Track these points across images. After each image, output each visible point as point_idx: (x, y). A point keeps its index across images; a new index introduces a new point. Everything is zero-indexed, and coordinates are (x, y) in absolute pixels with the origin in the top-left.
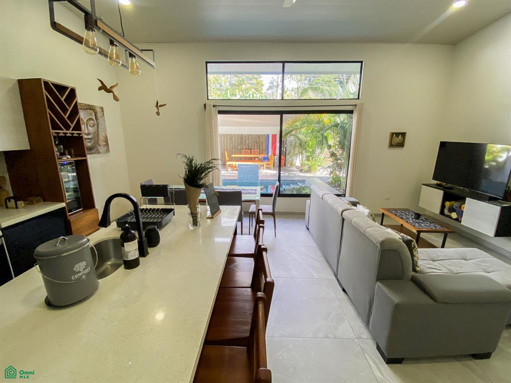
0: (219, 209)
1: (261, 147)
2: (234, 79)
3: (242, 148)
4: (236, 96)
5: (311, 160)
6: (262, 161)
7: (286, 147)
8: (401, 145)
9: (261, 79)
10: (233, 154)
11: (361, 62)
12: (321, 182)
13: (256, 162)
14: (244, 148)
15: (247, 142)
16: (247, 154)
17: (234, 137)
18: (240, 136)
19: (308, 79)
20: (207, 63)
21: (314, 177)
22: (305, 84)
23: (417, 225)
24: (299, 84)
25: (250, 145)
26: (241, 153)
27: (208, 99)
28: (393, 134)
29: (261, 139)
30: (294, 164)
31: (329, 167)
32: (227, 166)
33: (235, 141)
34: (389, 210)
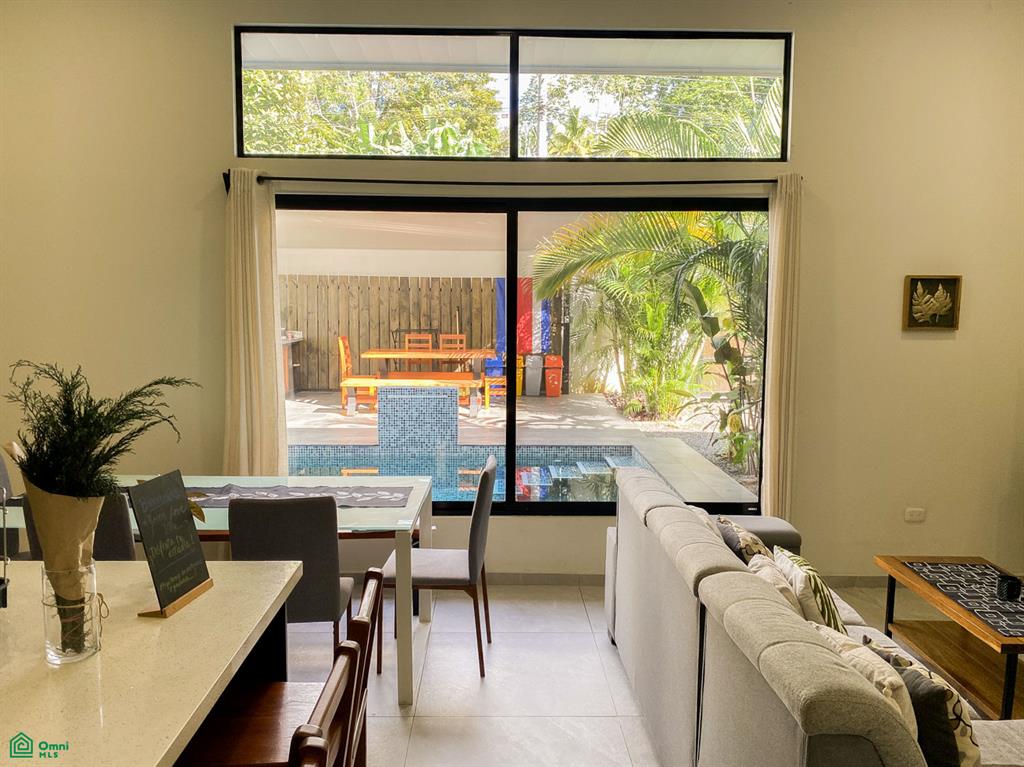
0: (202, 575)
1: (476, 324)
2: (394, 87)
3: (404, 326)
4: (397, 142)
5: (655, 372)
6: (477, 377)
7: (567, 326)
8: (947, 320)
9: (490, 85)
10: (369, 348)
11: (787, 37)
12: (692, 451)
13: (457, 377)
14: (414, 326)
15: (424, 307)
16: (425, 349)
17: (374, 289)
18: (396, 285)
19: (655, 87)
20: (239, 30)
21: (666, 435)
22: (648, 105)
23: (1004, 621)
24: (626, 105)
25: (436, 315)
26: (400, 347)
27: (241, 154)
28: (913, 282)
29: (475, 295)
30: (599, 386)
31: (716, 397)
32: (345, 392)
33: (380, 302)
34: (911, 565)
